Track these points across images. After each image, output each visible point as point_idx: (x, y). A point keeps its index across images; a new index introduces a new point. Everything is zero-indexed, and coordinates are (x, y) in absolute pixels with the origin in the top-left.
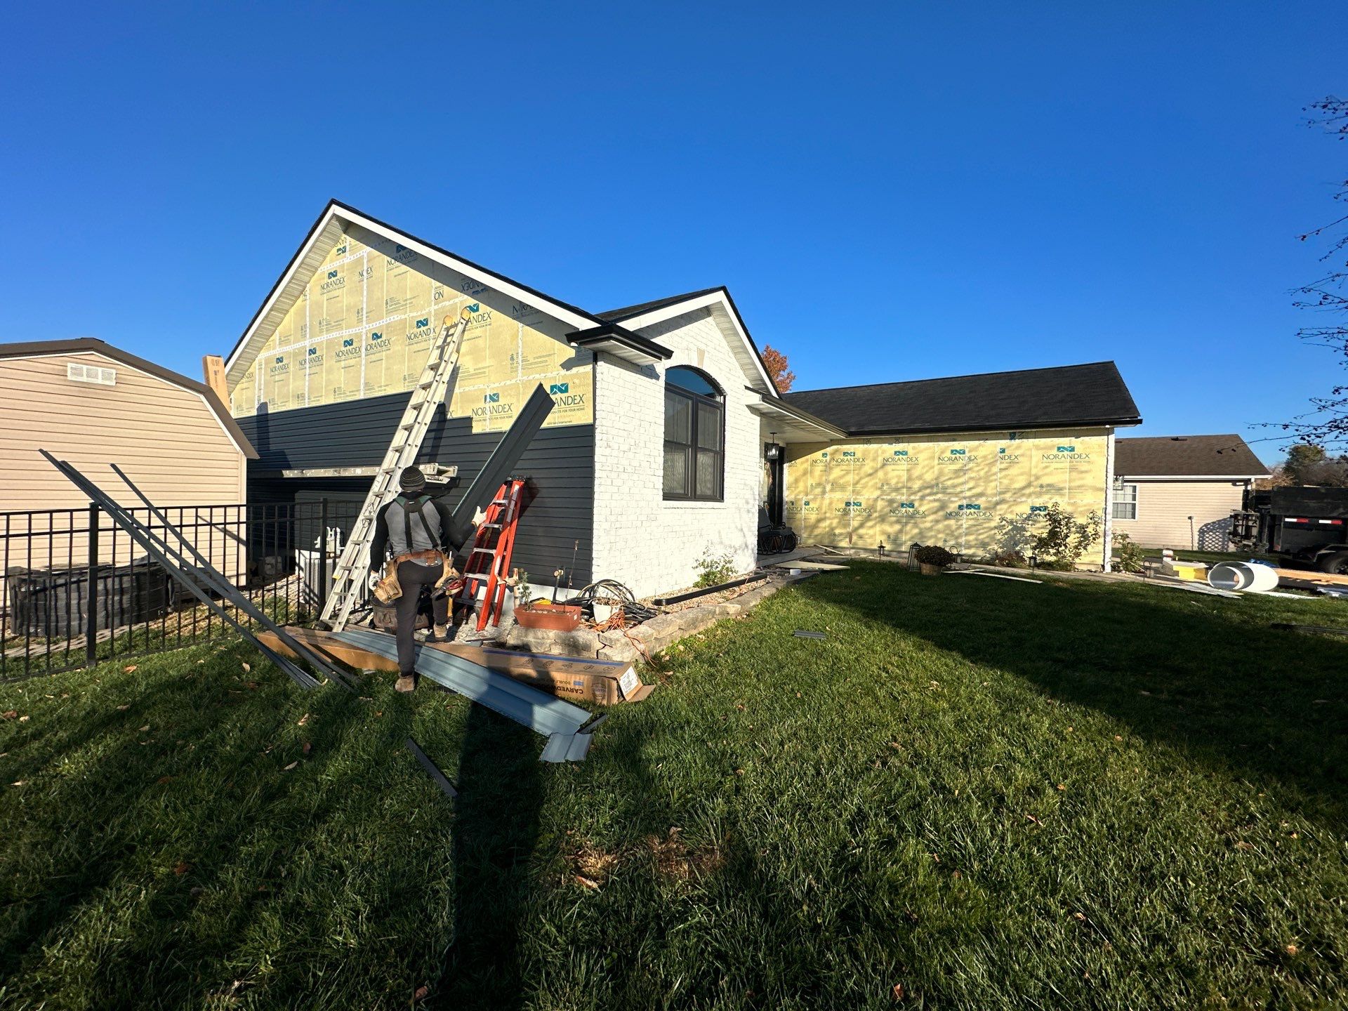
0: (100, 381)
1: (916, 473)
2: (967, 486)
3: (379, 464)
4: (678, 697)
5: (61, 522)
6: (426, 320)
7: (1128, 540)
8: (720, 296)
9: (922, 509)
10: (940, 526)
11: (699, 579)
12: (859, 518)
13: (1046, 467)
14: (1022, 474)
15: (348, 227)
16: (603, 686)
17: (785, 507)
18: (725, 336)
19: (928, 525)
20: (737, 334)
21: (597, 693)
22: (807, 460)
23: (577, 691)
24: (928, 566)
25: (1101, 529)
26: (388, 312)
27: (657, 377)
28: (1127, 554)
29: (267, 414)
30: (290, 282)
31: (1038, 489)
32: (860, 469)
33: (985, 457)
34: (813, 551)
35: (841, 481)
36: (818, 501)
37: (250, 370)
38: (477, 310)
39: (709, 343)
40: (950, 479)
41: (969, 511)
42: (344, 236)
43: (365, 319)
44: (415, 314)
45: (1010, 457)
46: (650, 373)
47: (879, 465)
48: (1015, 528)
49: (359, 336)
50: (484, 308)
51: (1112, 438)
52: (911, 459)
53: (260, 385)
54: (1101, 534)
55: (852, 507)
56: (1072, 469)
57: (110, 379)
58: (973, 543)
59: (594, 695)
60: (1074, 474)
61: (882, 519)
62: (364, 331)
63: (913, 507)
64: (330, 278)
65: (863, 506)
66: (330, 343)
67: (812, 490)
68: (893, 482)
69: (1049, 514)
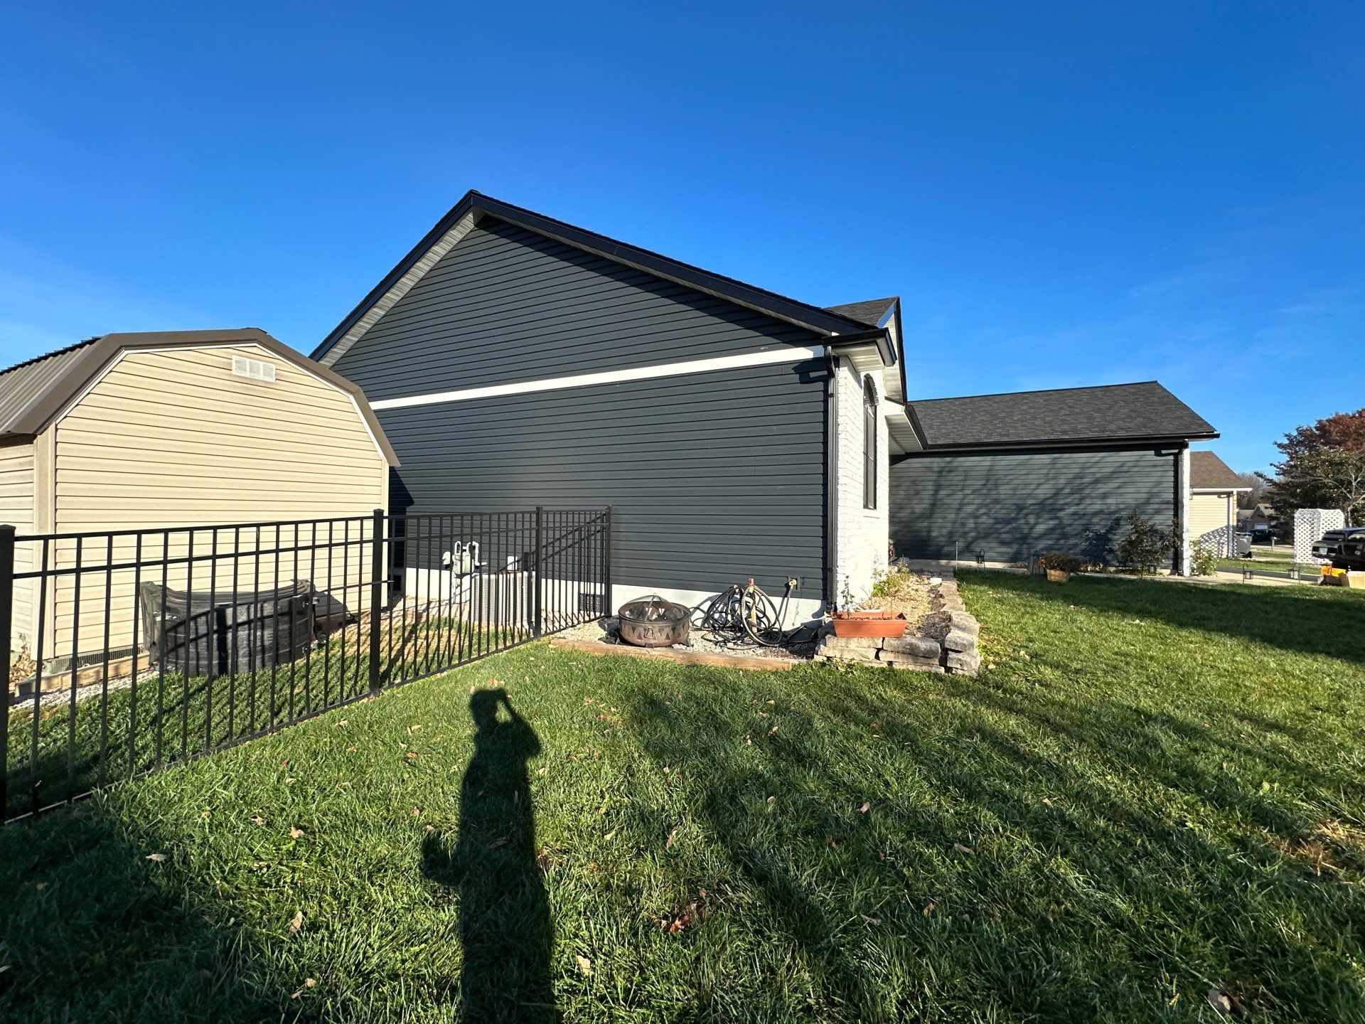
0: (261, 377)
15: (482, 219)
57: (270, 375)
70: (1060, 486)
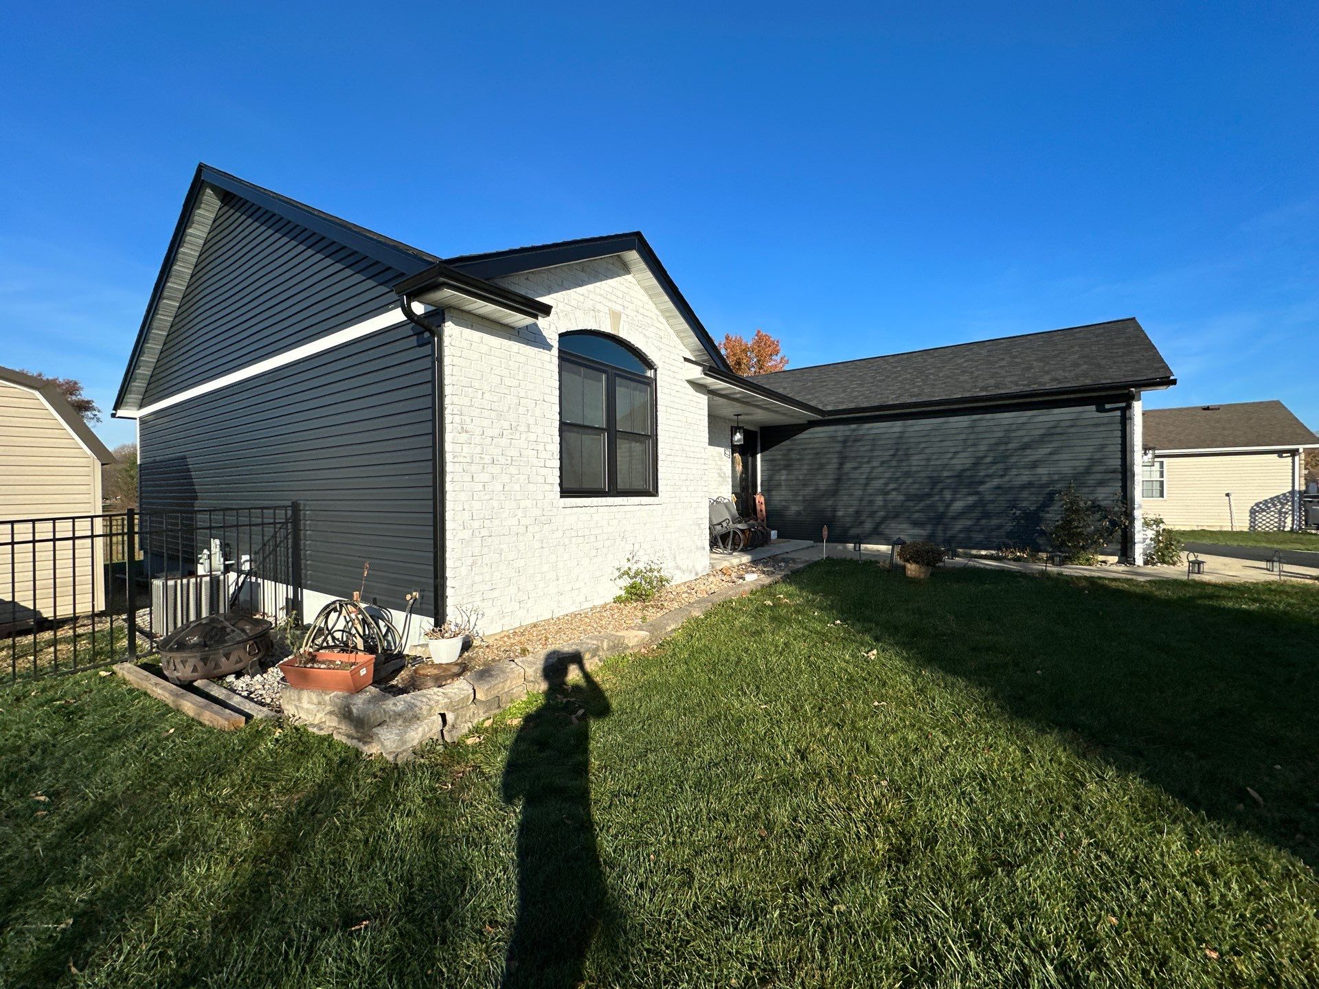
11: (621, 593)
15: (223, 195)
24: (916, 565)
27: (548, 347)
39: (628, 305)
70: (980, 454)
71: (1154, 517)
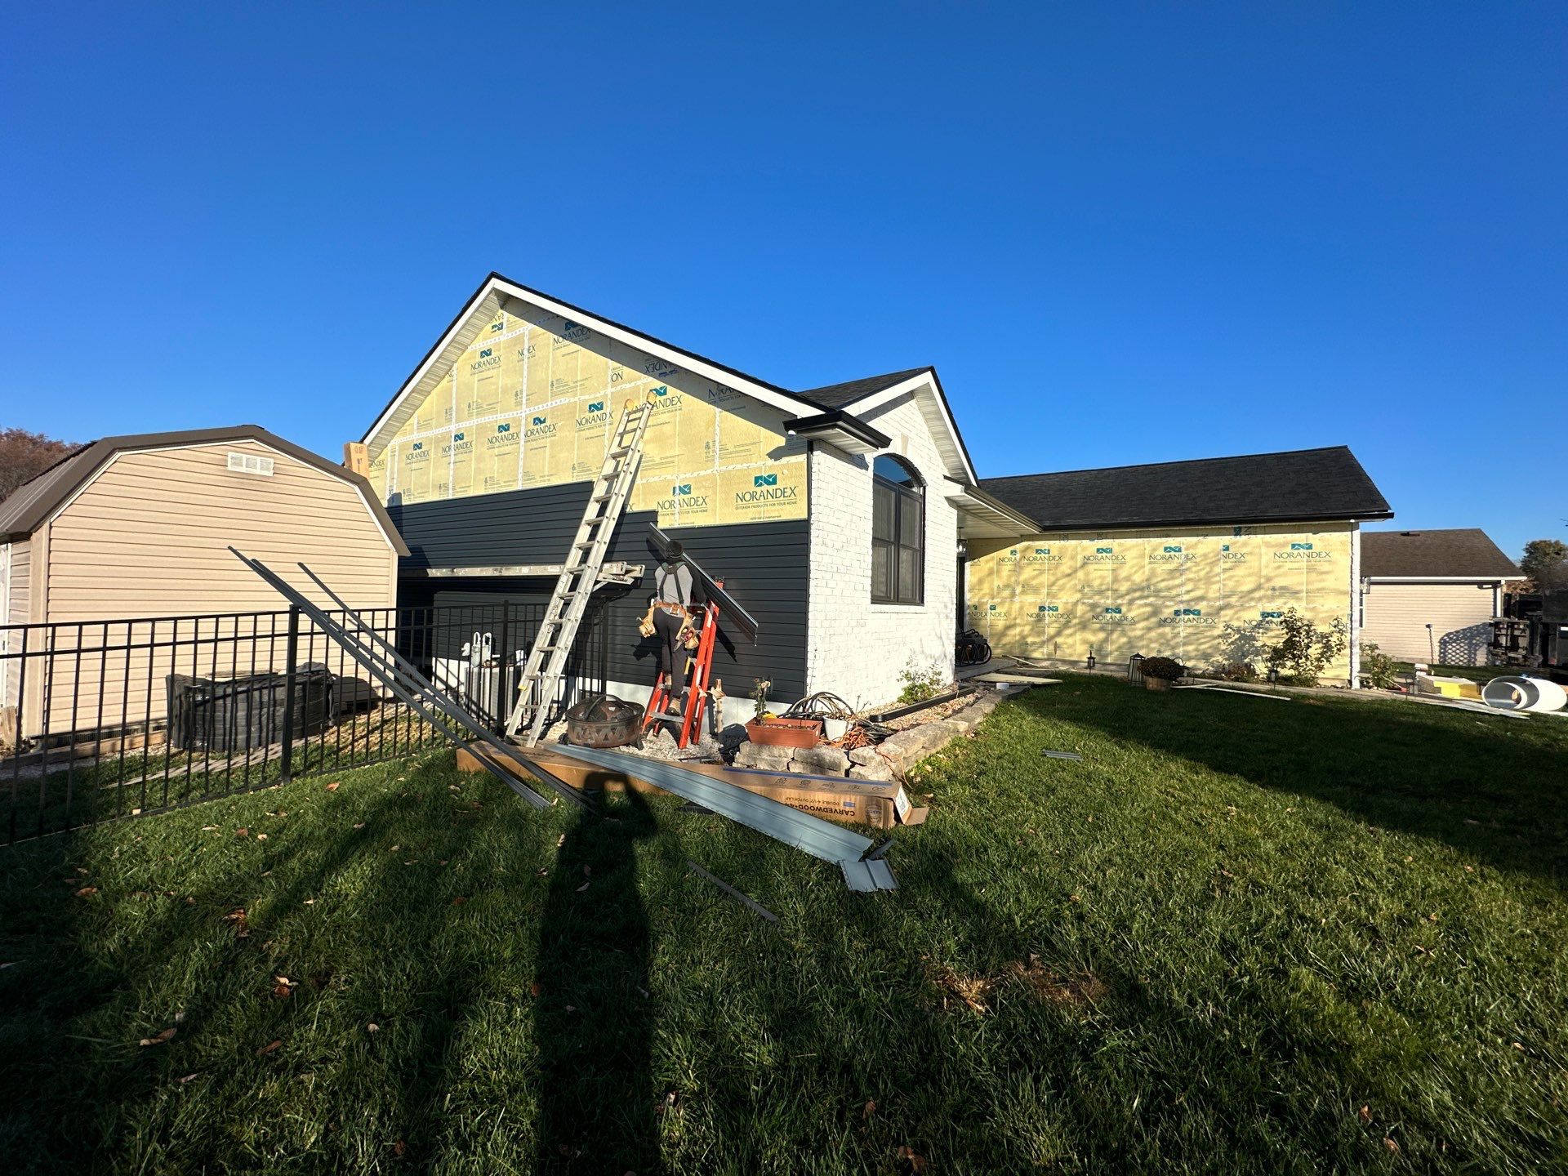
0: (258, 471)
1: (1123, 573)
2: (1184, 589)
3: (563, 562)
4: (959, 820)
5: (264, 624)
6: (601, 404)
7: (1377, 651)
8: (927, 377)
9: (1131, 615)
10: (1153, 634)
11: (902, 693)
12: (1055, 625)
13: (1279, 567)
14: (1250, 575)
15: (506, 301)
16: (878, 806)
17: (967, 612)
18: (927, 421)
19: (1139, 633)
20: (942, 418)
21: (872, 815)
22: (993, 559)
23: (847, 813)
24: (1156, 679)
25: (1346, 639)
26: (554, 395)
27: (866, 467)
28: (1377, 668)
29: (401, 506)
30: (437, 361)
31: (1270, 592)
32: (1056, 568)
33: (1205, 556)
34: (1006, 663)
35: (1034, 583)
36: (1007, 605)
37: (381, 457)
38: (665, 393)
39: (911, 428)
40: (1163, 580)
41: (1187, 617)
42: (501, 311)
43: (524, 401)
44: (587, 397)
45: (1235, 556)
46: (859, 462)
47: (1079, 565)
48: (1243, 637)
49: (518, 421)
50: (672, 391)
51: (1357, 534)
52: (1117, 558)
53: (392, 473)
54: (1347, 644)
55: (1046, 612)
56: (1310, 570)
57: (268, 469)
58: (1193, 654)
59: (869, 818)
60: (1313, 575)
61: (1084, 626)
62: (524, 415)
63: (1120, 612)
64: (482, 357)
65: (1060, 611)
66: (481, 429)
67: (998, 593)
68: (1096, 583)
69: (1285, 621)
71: (1368, 643)
